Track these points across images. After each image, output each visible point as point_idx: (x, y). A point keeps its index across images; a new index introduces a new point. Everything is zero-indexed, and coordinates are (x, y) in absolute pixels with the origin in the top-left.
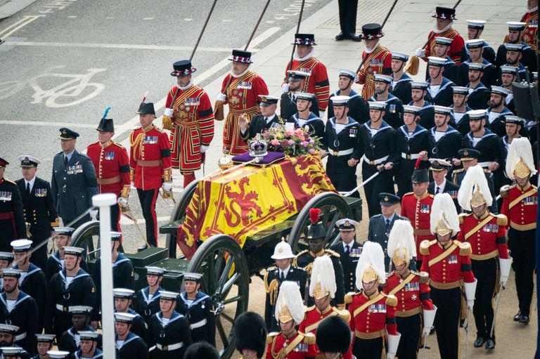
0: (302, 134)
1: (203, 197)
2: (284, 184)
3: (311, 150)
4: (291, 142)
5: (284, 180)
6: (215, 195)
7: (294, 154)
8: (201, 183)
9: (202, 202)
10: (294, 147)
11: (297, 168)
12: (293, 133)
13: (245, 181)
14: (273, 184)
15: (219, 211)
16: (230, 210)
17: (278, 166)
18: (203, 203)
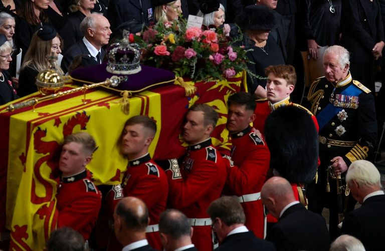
0: (215, 40)
3: (228, 72)
4: (191, 52)
7: (192, 76)
12: (198, 35)
13: (82, 120)
17: (155, 97)
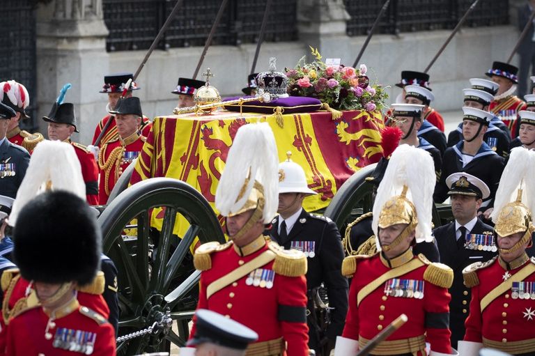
0: (355, 75)
1: (160, 149)
2: (315, 148)
3: (369, 104)
4: (333, 82)
5: (314, 141)
6: (181, 145)
8: (158, 122)
9: (158, 157)
10: (338, 92)
11: (341, 128)
14: (295, 144)
15: (187, 171)
16: (208, 171)
18: (161, 160)
